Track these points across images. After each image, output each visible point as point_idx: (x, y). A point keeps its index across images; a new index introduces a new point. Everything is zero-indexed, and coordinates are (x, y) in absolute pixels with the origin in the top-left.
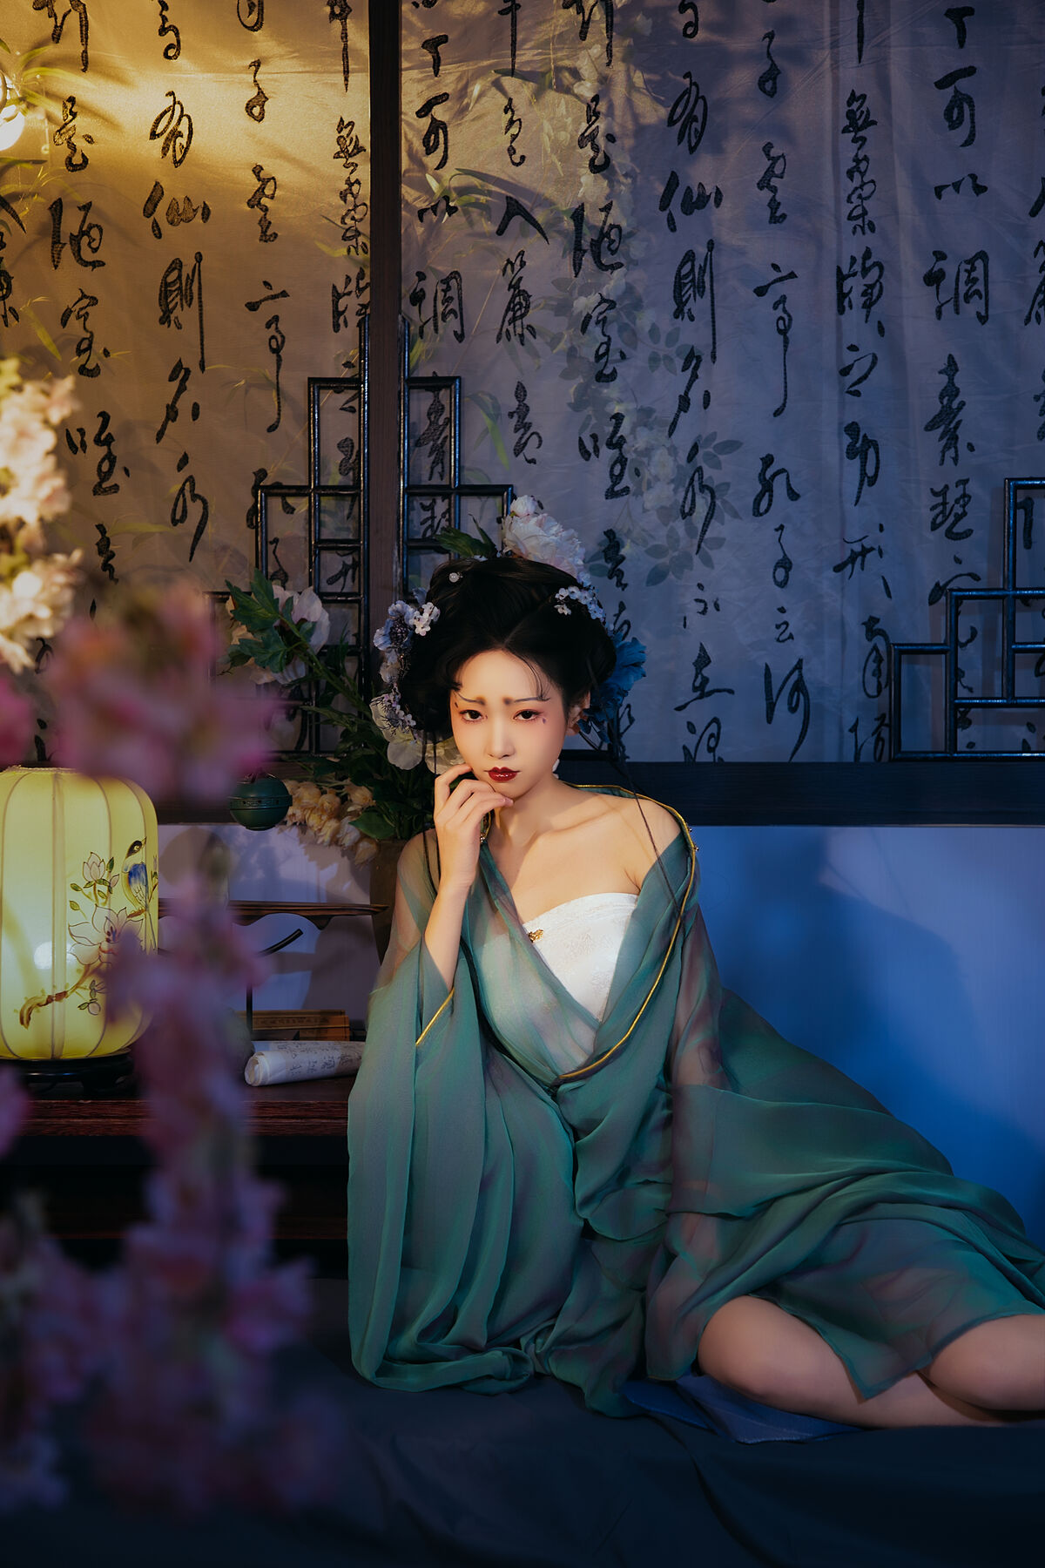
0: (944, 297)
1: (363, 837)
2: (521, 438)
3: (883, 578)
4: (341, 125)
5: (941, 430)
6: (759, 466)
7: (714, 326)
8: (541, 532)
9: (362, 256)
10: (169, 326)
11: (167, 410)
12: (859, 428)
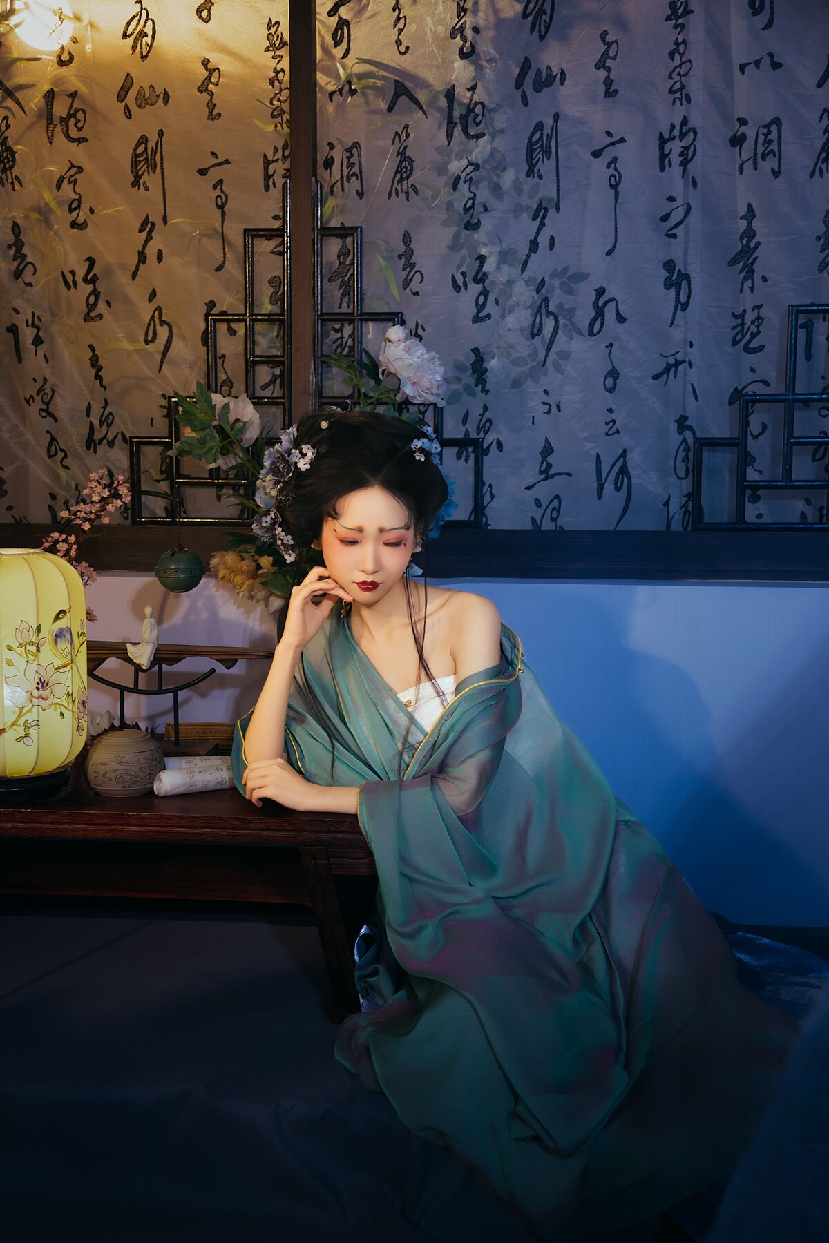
0: (745, 156)
1: (272, 593)
2: (408, 275)
3: (692, 385)
4: (270, 25)
5: (741, 264)
6: (593, 296)
7: (558, 183)
9: (285, 130)
10: (139, 189)
11: (139, 255)
12: (675, 264)
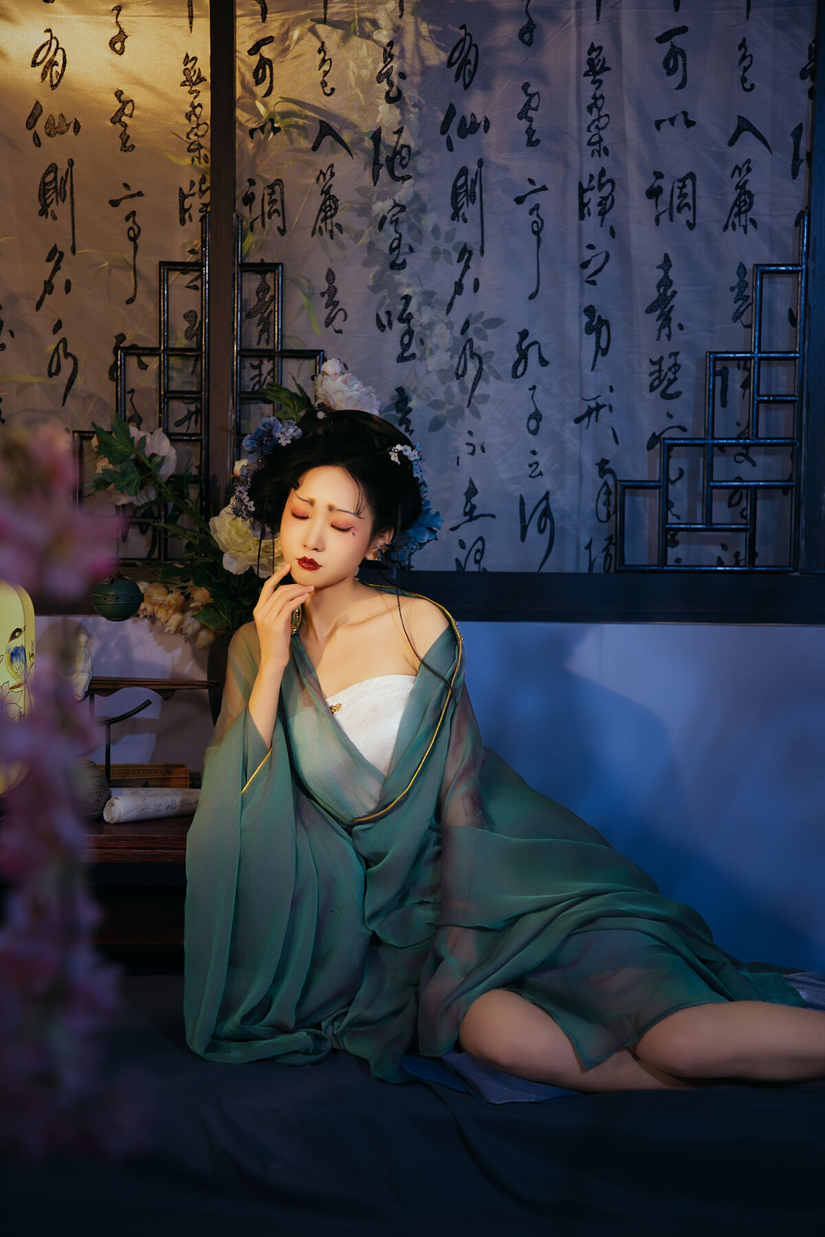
0: (661, 208)
1: (203, 627)
3: (613, 429)
4: (187, 60)
5: (658, 313)
6: (517, 338)
7: (482, 227)
8: (346, 388)
9: (203, 165)
10: (47, 217)
11: (45, 285)
12: (595, 310)
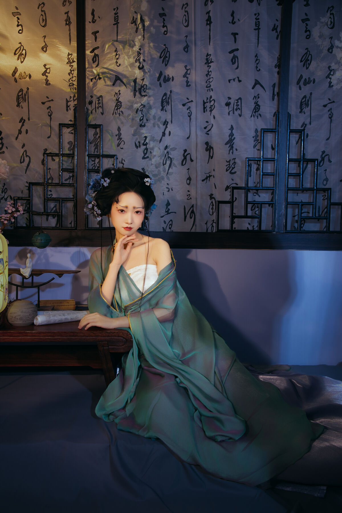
0: (230, 110)
3: (214, 184)
5: (229, 145)
6: (183, 152)
7: (172, 113)
9: (75, 91)
10: (19, 107)
11: (19, 131)
12: (209, 143)
